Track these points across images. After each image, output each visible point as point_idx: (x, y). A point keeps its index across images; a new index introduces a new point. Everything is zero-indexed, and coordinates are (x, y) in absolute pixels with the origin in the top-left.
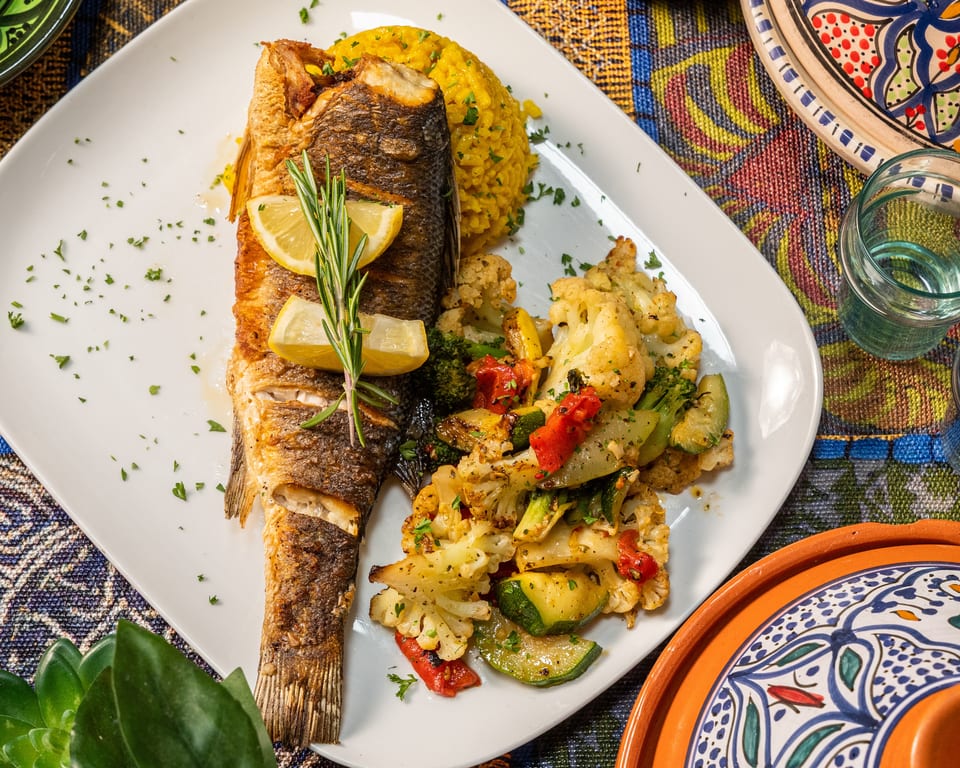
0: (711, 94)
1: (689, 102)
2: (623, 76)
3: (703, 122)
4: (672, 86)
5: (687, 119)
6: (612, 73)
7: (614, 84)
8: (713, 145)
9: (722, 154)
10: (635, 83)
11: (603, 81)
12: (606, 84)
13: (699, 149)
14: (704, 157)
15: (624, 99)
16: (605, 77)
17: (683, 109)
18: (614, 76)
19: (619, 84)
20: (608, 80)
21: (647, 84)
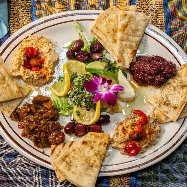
0: (182, 7)
1: (177, 9)
2: (161, 3)
3: (180, 14)
4: (173, 6)
5: (176, 13)
6: (159, 2)
7: (159, 5)
8: (182, 20)
9: (184, 22)
10: (164, 4)
11: (156, 4)
12: (157, 5)
13: (179, 21)
14: (180, 23)
15: (161, 8)
16: (157, 3)
17: (175, 11)
18: (159, 3)
19: (160, 5)
20: (158, 4)
21: (167, 5)
